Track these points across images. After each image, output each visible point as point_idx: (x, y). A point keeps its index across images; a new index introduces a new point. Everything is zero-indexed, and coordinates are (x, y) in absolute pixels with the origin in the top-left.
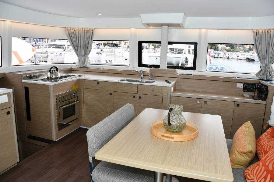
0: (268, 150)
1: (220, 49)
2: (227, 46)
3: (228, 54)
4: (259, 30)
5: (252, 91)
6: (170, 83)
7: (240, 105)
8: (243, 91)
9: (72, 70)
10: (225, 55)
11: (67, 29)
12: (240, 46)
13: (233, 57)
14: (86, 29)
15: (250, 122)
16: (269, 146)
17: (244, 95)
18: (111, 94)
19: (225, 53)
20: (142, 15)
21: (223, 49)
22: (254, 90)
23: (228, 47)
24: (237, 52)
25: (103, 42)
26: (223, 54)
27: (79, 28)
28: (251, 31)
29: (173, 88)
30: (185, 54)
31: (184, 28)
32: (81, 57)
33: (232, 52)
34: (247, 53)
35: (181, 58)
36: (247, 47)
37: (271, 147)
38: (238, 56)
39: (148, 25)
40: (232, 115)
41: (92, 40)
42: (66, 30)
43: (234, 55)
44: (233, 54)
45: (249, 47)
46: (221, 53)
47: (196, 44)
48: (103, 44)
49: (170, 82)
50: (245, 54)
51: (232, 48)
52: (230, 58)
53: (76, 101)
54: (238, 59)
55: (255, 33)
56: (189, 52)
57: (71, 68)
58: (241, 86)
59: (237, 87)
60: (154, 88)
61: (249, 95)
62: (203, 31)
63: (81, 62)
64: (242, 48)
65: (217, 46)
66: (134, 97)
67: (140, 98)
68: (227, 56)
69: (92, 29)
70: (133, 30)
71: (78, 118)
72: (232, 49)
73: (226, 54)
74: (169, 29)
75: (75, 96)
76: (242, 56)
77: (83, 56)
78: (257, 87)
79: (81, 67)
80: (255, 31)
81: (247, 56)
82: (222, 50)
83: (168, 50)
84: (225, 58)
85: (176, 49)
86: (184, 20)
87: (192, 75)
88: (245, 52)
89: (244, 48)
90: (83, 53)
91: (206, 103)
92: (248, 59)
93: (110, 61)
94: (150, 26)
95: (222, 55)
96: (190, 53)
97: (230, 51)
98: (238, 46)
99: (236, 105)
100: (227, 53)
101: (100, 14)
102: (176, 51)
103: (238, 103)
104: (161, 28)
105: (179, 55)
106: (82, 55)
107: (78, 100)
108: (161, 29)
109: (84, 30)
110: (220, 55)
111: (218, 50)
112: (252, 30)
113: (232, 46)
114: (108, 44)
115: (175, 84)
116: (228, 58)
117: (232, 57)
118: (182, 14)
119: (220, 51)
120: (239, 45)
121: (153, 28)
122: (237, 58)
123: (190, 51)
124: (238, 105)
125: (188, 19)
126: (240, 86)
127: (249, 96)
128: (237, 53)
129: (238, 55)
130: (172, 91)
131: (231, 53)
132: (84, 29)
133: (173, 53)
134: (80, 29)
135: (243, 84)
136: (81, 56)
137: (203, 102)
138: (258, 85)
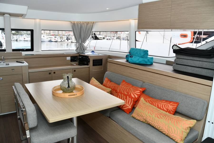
0: (114, 88)
3: (16, 37)
5: (76, 61)
6: (24, 63)
7: (76, 70)
8: (71, 62)
15: (94, 78)
16: (113, 86)
17: (72, 64)
19: (13, 36)
22: (77, 60)
24: (22, 35)
33: (18, 35)
37: (115, 86)
38: (24, 39)
44: (20, 37)
47: (32, 31)
52: (18, 40)
54: (25, 41)
55: (73, 24)
59: (67, 59)
60: (13, 69)
74: (11, 18)
76: (27, 38)
78: (78, 58)
80: (72, 22)
84: (14, 40)
87: (34, 55)
91: (54, 73)
97: (16, 35)
99: (73, 71)
103: (74, 69)
104: (3, 16)
108: (3, 18)
116: (17, 41)
124: (75, 71)
126: (69, 58)
129: (24, 38)
131: (18, 36)
135: (70, 57)
137: (53, 73)
138: (79, 56)
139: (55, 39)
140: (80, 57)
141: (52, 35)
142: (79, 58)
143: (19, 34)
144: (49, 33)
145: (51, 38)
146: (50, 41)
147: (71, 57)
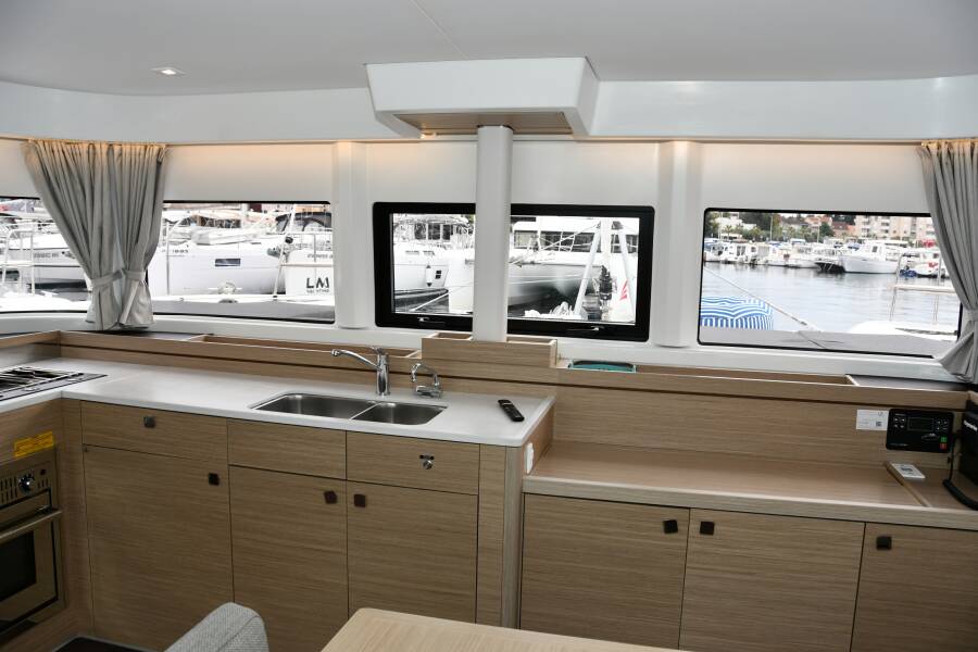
1: (723, 232)
2: (745, 221)
3: (753, 249)
4: (955, 145)
5: (933, 447)
6: (521, 419)
7: (895, 542)
8: (889, 446)
9: (61, 345)
10: (741, 251)
11: (30, 146)
12: (790, 221)
13: (769, 258)
14: (126, 149)
17: (897, 467)
18: (214, 479)
19: (741, 245)
20: (375, 72)
21: (732, 231)
22: (944, 439)
23: (750, 223)
24: (781, 240)
25: (296, 209)
26: (735, 250)
27: (92, 145)
28: (914, 147)
29: (534, 448)
30: (599, 251)
31: (586, 134)
32: (105, 280)
33: (764, 240)
34: (816, 246)
35: (584, 266)
36: (815, 223)
38: (787, 256)
39: (415, 123)
40: (854, 594)
41: (159, 201)
42: (27, 154)
43: (774, 252)
44: (768, 249)
45: (820, 224)
46: (728, 245)
47: (646, 215)
48: (293, 217)
49: (523, 411)
50: (810, 249)
51: (765, 225)
52: (761, 262)
53: (46, 512)
54: (786, 266)
55: (936, 160)
56: (615, 245)
57: (59, 333)
58: (879, 424)
59: (860, 426)
60: (431, 453)
61: (922, 470)
62: (681, 149)
63: (106, 305)
64: (797, 227)
65: (712, 221)
66: (331, 497)
67: (360, 501)
68: (749, 254)
69: (156, 148)
70: (346, 149)
71: (55, 600)
72: (764, 232)
73: (744, 248)
74: (516, 146)
75: (26, 488)
76: (800, 256)
77: (117, 275)
78: (956, 427)
79: (106, 328)
80: (933, 147)
81: (819, 256)
82: (731, 235)
83: (538, 240)
84: (742, 263)
85: (566, 234)
86: (587, 94)
87: (631, 366)
88: (808, 239)
89: (805, 225)
90: (118, 263)
91: (707, 528)
92: (821, 265)
93: (320, 281)
94: (421, 129)
95: (730, 252)
96: (617, 248)
97: (758, 240)
98: (783, 219)
99: (871, 539)
100: (749, 245)
101: (169, 72)
102: (566, 243)
103: (884, 531)
104: (474, 137)
105: (579, 258)
106: (114, 270)
107: (54, 505)
108: (476, 146)
109: (121, 155)
110: (724, 252)
111: (716, 236)
112: (920, 144)
113: (762, 220)
114: (319, 218)
115: (549, 420)
116: (753, 264)
117: (764, 259)
118: (578, 64)
119: (725, 237)
120: (787, 216)
121: (440, 138)
122: (781, 261)
123: (617, 242)
124: (884, 543)
125: (609, 91)
126: (873, 420)
127: (923, 477)
128: (783, 245)
129: (785, 252)
130: (529, 465)
131: (763, 244)
132: (117, 149)
133: (557, 249)
134: (98, 146)
135: (886, 413)
136: (107, 274)
137: (695, 527)
138: (965, 417)
139: (931, 265)
140: (968, 425)
141: (921, 245)
142: (964, 426)
143: (769, 236)
144: (908, 234)
145: (910, 259)
146: (907, 274)
147: (894, 412)
